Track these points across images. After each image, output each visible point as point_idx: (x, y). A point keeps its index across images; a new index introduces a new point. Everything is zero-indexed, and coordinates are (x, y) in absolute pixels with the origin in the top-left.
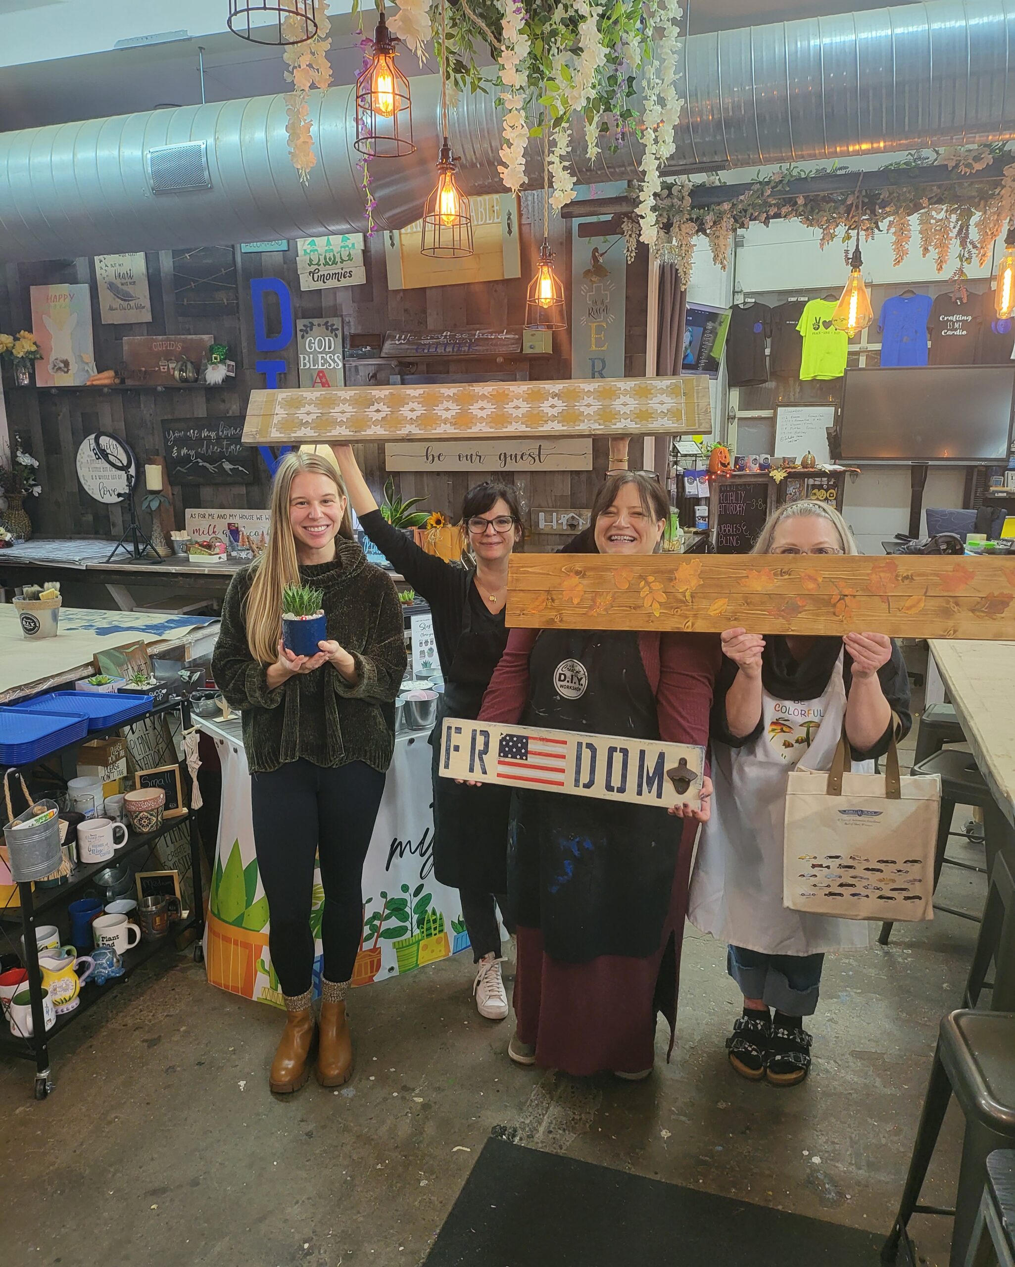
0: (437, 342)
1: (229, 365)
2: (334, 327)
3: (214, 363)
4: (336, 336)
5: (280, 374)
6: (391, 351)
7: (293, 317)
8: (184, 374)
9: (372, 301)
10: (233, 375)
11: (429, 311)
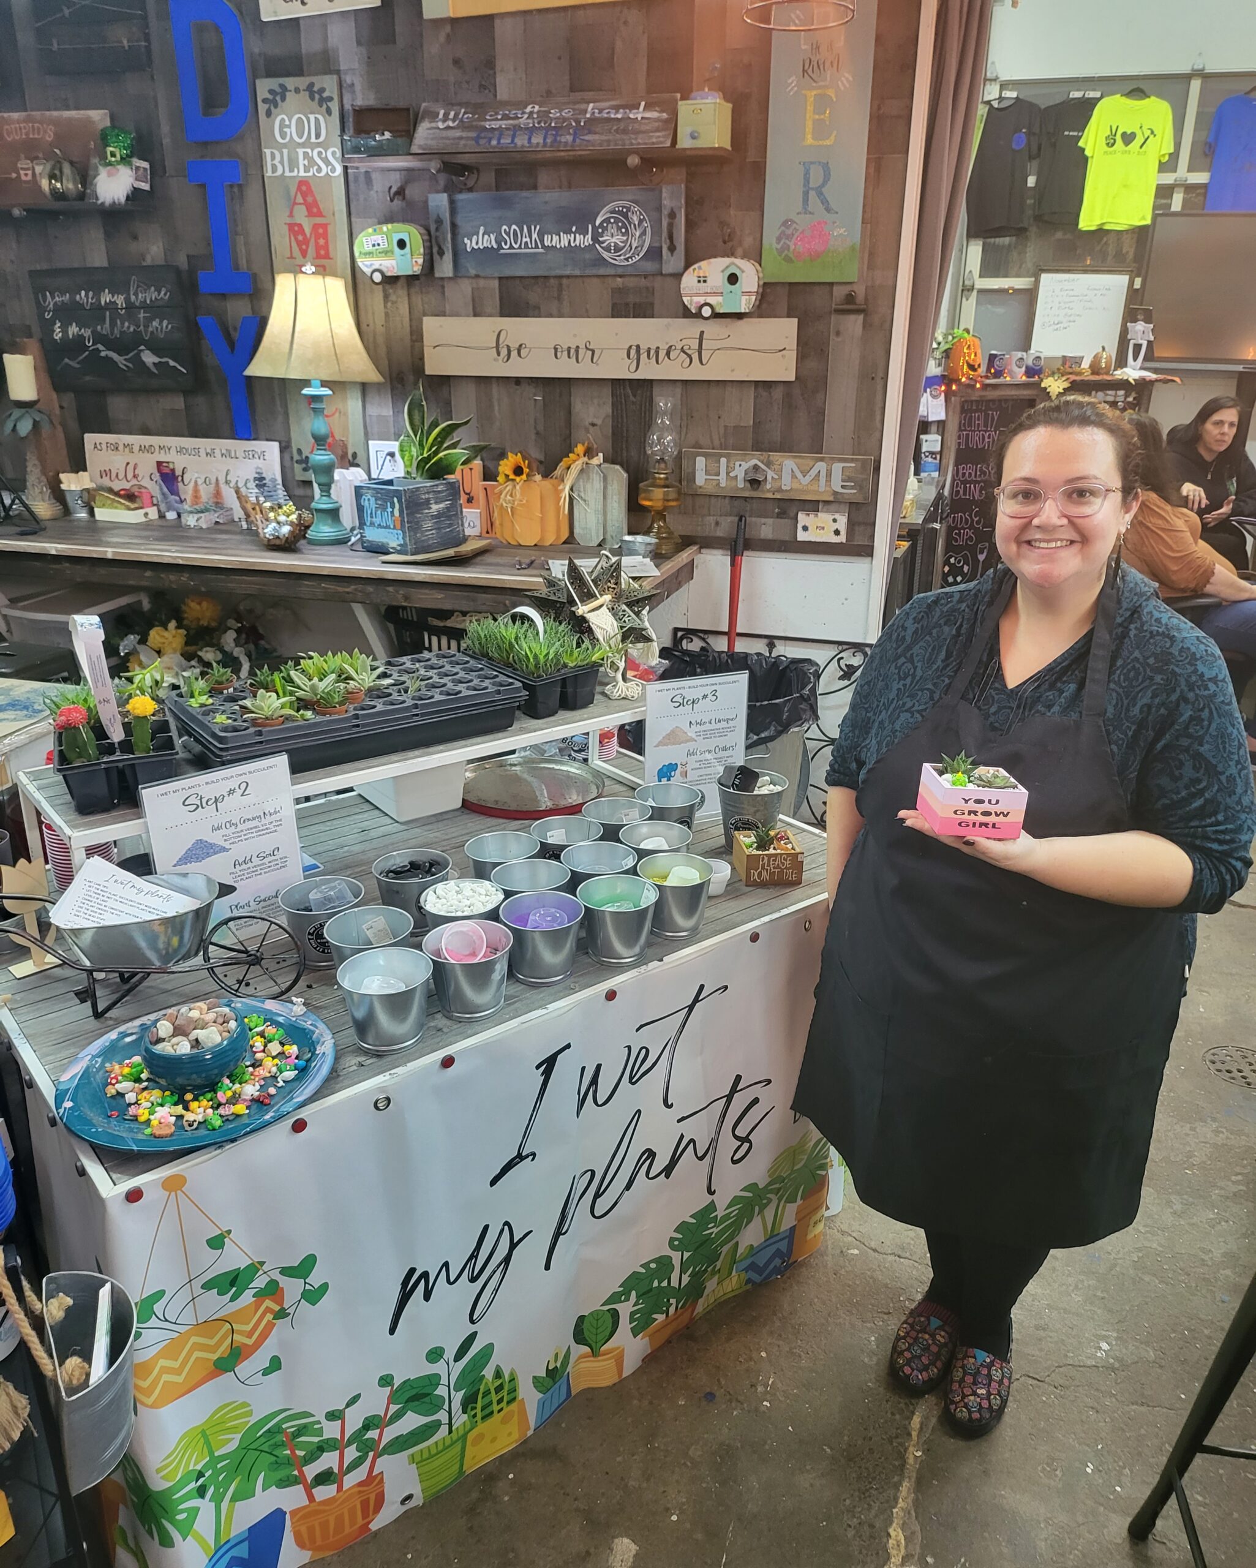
0: (514, 126)
1: (137, 168)
2: (325, 95)
3: (110, 164)
4: (329, 112)
5: (231, 186)
6: (430, 142)
7: (248, 74)
8: (59, 185)
9: (394, 42)
10: (146, 186)
11: (499, 64)
